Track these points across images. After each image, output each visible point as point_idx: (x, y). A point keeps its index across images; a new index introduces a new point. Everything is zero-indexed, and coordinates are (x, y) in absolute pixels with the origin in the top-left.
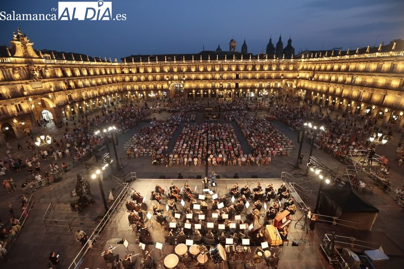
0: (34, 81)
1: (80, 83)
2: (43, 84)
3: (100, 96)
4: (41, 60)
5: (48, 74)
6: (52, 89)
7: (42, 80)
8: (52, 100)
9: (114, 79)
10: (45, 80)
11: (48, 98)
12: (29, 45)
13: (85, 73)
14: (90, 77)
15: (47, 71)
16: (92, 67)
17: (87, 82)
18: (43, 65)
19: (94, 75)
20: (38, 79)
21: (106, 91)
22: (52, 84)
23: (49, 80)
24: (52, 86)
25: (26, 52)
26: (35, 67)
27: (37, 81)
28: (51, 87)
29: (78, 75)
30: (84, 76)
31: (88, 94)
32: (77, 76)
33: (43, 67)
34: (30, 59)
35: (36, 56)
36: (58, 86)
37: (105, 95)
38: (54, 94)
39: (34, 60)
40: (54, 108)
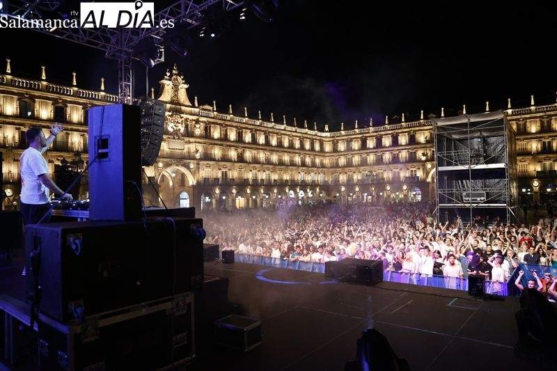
0: (174, 138)
1: (248, 155)
2: (187, 146)
3: (281, 185)
4: (193, 109)
5: (198, 132)
6: (198, 156)
7: (187, 139)
8: (193, 174)
9: (318, 161)
10: (192, 140)
11: (188, 168)
12: (183, 87)
13: (262, 140)
14: (268, 148)
15: (198, 126)
16: (277, 134)
17: (262, 156)
18: (195, 118)
19: (277, 146)
20: (180, 136)
21: (296, 178)
22: (200, 148)
23: (198, 140)
24: (200, 151)
25: (176, 96)
26: (181, 118)
27: (179, 139)
28: (197, 151)
29: (247, 141)
30: (259, 145)
31: (260, 178)
32: (245, 143)
33: (194, 120)
34: (178, 106)
35: (188, 103)
36: (209, 152)
37: (293, 185)
38: (198, 164)
39: (183, 108)
40: (193, 186)
